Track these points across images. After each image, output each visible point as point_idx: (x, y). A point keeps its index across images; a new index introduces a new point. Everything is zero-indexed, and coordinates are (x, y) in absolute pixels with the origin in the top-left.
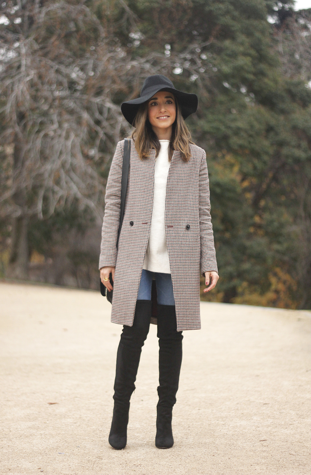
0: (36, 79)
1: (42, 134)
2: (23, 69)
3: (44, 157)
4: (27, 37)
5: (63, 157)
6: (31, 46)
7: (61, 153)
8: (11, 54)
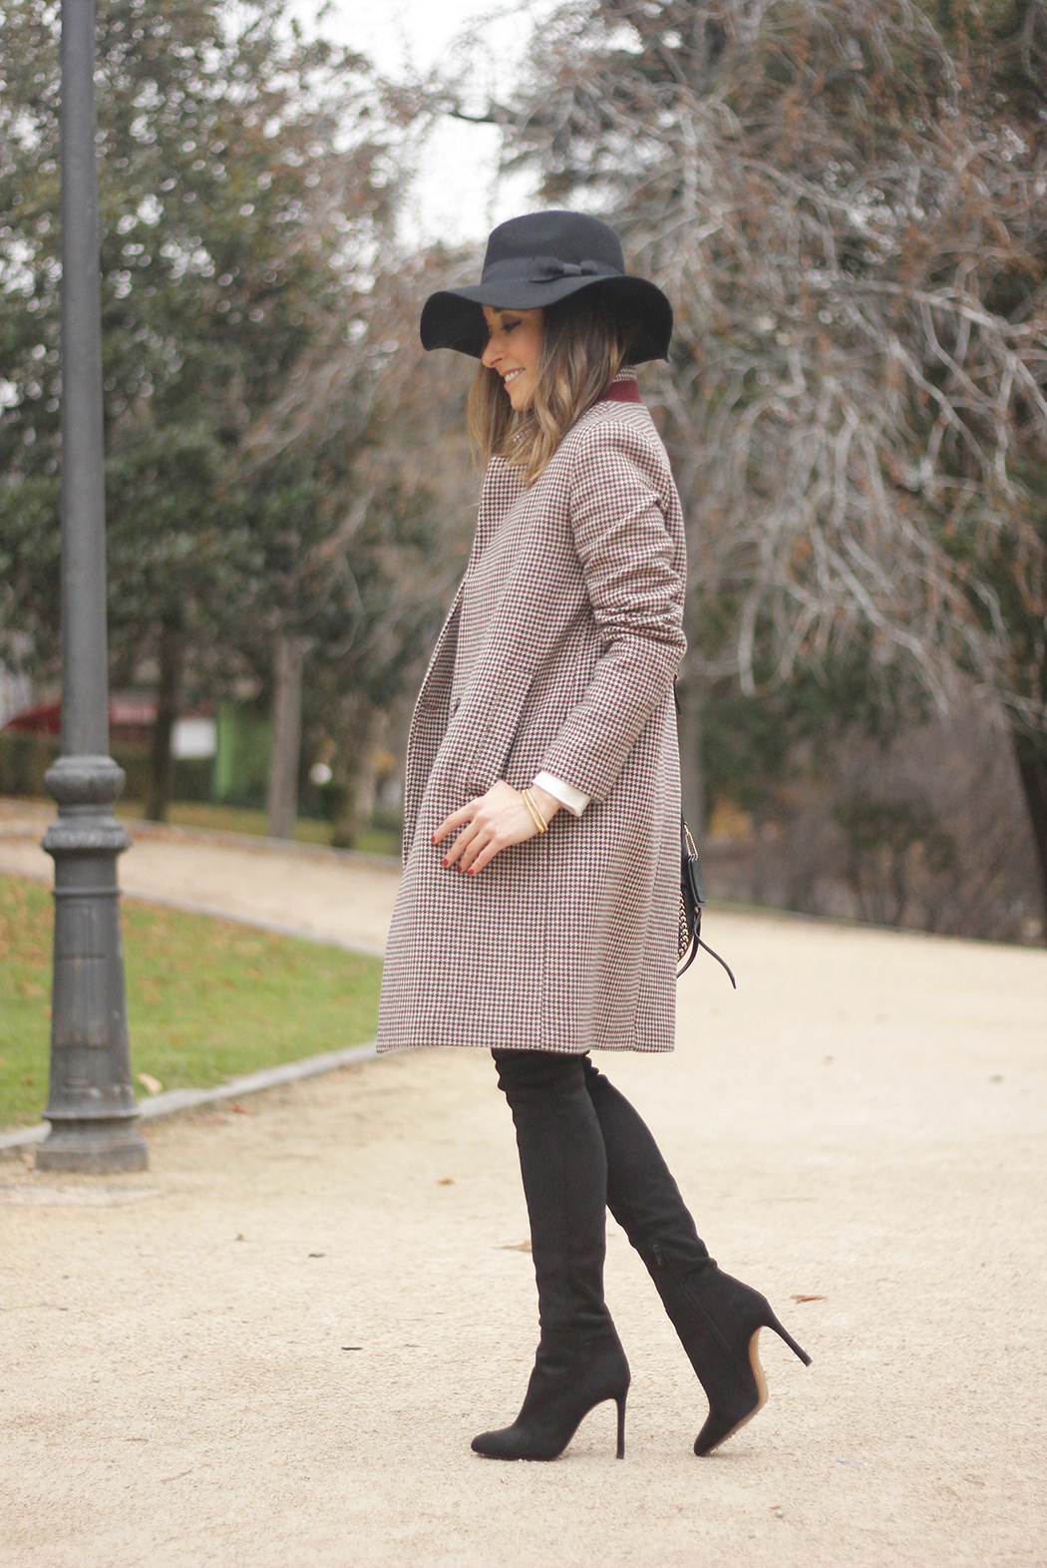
0: (732, 235)
1: (751, 414)
2: (690, 197)
3: (758, 488)
4: (704, 92)
5: (823, 489)
6: (717, 127)
7: (814, 475)
8: (650, 152)
